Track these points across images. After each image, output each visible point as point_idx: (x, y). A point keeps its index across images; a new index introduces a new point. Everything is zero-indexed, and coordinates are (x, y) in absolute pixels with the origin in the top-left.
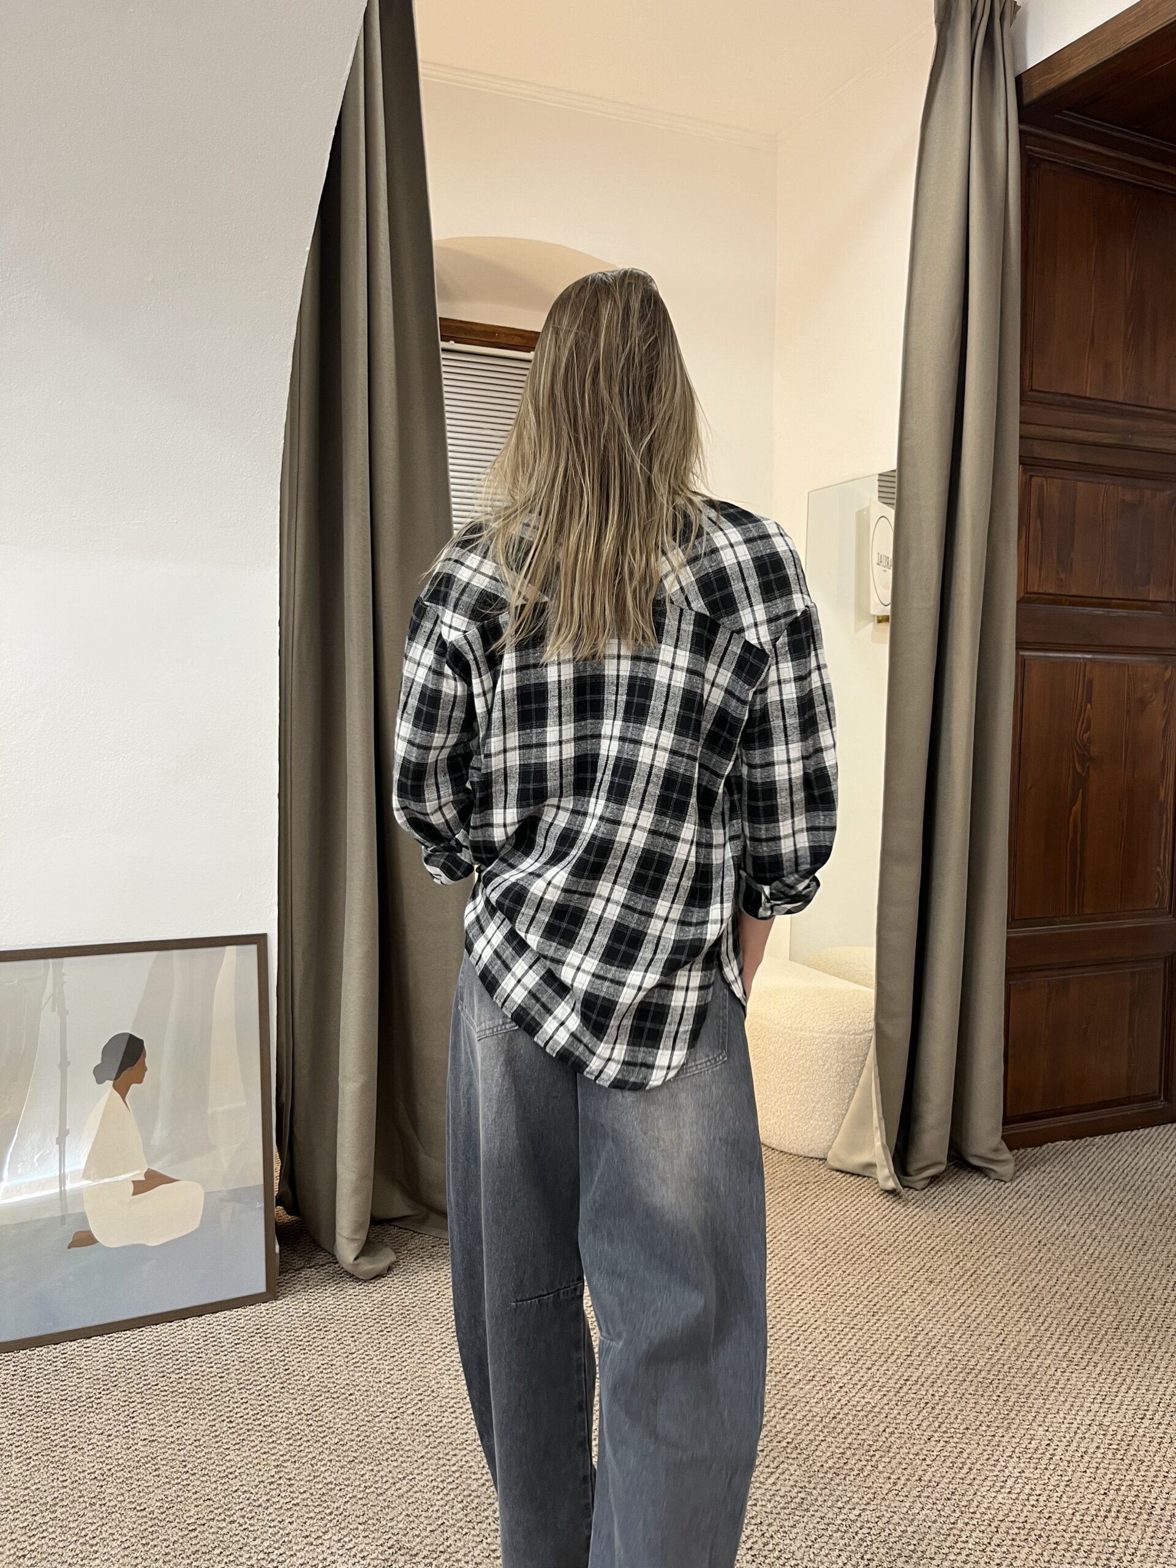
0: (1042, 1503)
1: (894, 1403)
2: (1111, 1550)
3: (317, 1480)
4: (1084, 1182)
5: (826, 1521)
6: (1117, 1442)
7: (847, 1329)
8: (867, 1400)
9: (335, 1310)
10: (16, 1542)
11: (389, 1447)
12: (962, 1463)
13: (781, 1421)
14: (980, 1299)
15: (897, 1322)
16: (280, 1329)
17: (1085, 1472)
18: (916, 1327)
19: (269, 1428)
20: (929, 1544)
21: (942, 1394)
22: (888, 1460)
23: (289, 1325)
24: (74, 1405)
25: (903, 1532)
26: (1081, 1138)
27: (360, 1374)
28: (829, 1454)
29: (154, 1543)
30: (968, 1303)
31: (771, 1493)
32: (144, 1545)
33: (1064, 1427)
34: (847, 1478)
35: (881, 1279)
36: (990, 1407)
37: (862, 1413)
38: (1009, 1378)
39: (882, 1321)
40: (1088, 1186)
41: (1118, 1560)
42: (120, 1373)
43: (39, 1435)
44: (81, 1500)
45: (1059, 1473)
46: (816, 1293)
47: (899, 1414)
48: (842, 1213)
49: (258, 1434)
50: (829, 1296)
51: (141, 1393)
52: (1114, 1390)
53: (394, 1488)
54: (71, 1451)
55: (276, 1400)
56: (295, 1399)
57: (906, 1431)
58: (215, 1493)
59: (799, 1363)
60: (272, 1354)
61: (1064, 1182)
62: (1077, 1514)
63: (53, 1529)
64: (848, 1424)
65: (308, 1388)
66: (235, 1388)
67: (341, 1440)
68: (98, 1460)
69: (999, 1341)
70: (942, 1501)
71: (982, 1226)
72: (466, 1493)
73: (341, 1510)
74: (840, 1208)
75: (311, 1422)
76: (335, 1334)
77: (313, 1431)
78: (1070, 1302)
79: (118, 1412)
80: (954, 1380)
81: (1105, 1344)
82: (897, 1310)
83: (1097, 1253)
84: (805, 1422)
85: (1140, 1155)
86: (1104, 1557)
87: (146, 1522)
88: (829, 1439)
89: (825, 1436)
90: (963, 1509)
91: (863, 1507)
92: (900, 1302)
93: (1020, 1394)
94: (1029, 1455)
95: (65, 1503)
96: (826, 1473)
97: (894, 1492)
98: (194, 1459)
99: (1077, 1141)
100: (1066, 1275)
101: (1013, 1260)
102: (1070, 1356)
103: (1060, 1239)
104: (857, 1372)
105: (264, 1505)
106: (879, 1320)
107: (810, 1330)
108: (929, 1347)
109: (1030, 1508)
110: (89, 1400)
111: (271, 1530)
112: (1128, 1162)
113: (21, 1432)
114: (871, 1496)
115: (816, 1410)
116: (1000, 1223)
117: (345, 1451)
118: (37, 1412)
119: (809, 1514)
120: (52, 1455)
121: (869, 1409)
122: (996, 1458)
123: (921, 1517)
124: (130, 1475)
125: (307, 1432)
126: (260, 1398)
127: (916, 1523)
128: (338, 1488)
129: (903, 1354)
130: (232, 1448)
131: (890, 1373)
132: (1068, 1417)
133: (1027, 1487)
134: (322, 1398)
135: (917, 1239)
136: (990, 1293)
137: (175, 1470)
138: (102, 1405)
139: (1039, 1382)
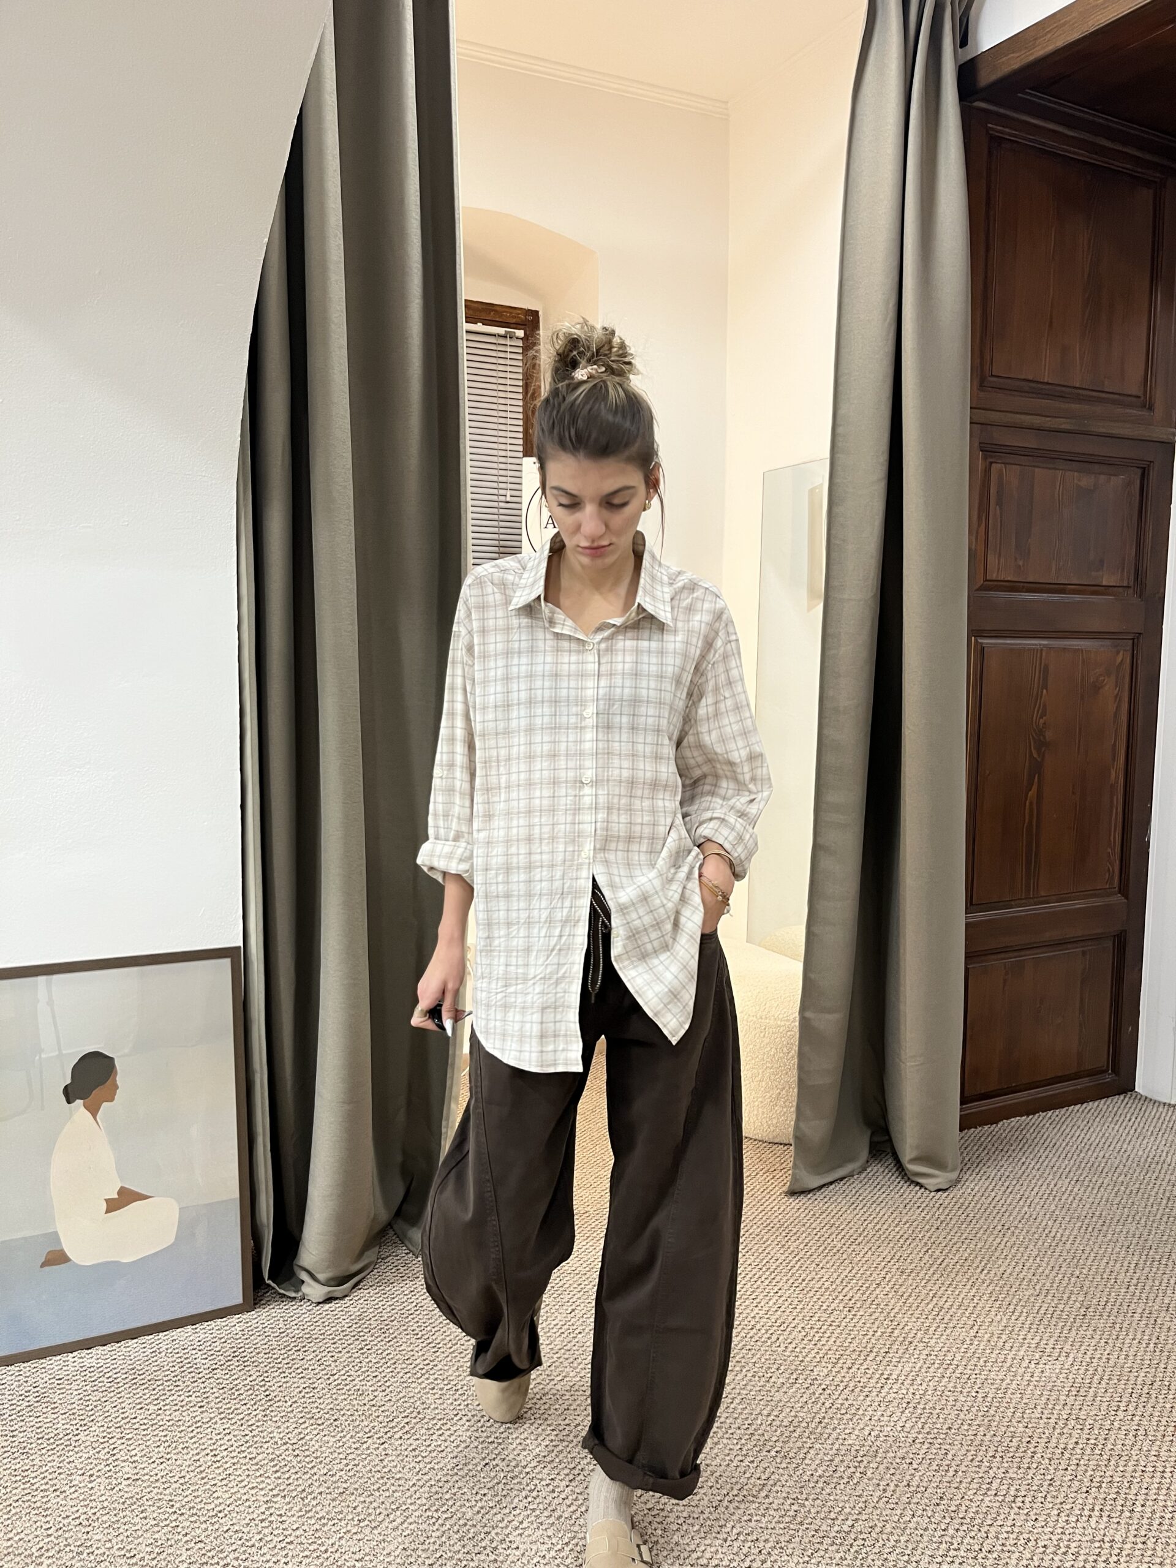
0: (1028, 1505)
1: (876, 1404)
2: (1097, 1551)
3: (309, 1515)
4: (1041, 1160)
5: (821, 1534)
6: (1094, 1437)
7: (826, 1327)
8: (850, 1402)
9: (312, 1327)
11: (378, 1475)
12: (948, 1466)
13: (768, 1428)
14: (952, 1288)
15: (873, 1317)
16: (258, 1351)
17: (1067, 1469)
18: (892, 1321)
19: (255, 1461)
21: (922, 1392)
22: (876, 1465)
23: (266, 1346)
24: (52, 1444)
25: (896, 1541)
26: (1034, 1113)
27: (343, 1397)
28: (817, 1462)
30: (940, 1293)
31: (764, 1506)
33: (1042, 1423)
34: (838, 1487)
35: (854, 1271)
36: (970, 1404)
37: (848, 1416)
38: (985, 1373)
39: (858, 1317)
40: (1045, 1164)
41: (1105, 1561)
42: (96, 1406)
43: (18, 1478)
44: (67, 1549)
45: (1042, 1471)
46: (792, 1289)
47: (882, 1415)
49: (244, 1467)
50: (805, 1292)
51: (120, 1427)
52: (1088, 1381)
53: (388, 1520)
54: (53, 1495)
55: (260, 1429)
56: (279, 1427)
57: (891, 1433)
58: (206, 1534)
59: (781, 1365)
60: (251, 1379)
61: (1022, 1161)
62: (1062, 1514)
64: (834, 1429)
65: (292, 1415)
66: (217, 1419)
67: (330, 1470)
68: (82, 1504)
69: (972, 1333)
70: (932, 1507)
72: (462, 1522)
73: (336, 1547)
75: (297, 1452)
76: (313, 1354)
77: (299, 1462)
78: (1037, 1287)
79: (98, 1450)
80: (933, 1377)
81: (1075, 1333)
82: (871, 1304)
83: (1059, 1235)
84: (792, 1429)
85: (1092, 1130)
86: (1091, 1559)
88: (817, 1446)
89: (813, 1443)
90: (953, 1514)
91: (855, 1517)
92: (874, 1296)
93: (998, 1389)
94: (1012, 1454)
95: (50, 1554)
96: (817, 1482)
97: (884, 1499)
98: (181, 1498)
99: (1031, 1117)
100: (1031, 1261)
101: (979, 1246)
102: (1042, 1346)
104: (839, 1372)
105: (257, 1545)
106: (855, 1315)
107: (789, 1329)
108: (906, 1343)
109: (1017, 1510)
110: (66, 1438)
112: (1081, 1138)
114: (862, 1505)
115: (801, 1414)
116: (964, 1207)
117: (335, 1482)
118: (13, 1453)
119: (804, 1528)
120: (34, 1500)
121: (853, 1411)
122: (979, 1458)
123: (912, 1525)
124: (116, 1519)
125: (294, 1463)
126: (242, 1428)
127: (908, 1531)
128: (331, 1523)
129: (882, 1351)
130: (220, 1484)
131: (870, 1372)
132: (1046, 1412)
133: (1012, 1488)
134: (307, 1425)
135: (885, 1227)
136: (960, 1282)
137: (162, 1510)
138: (80, 1442)
139: (1015, 1376)
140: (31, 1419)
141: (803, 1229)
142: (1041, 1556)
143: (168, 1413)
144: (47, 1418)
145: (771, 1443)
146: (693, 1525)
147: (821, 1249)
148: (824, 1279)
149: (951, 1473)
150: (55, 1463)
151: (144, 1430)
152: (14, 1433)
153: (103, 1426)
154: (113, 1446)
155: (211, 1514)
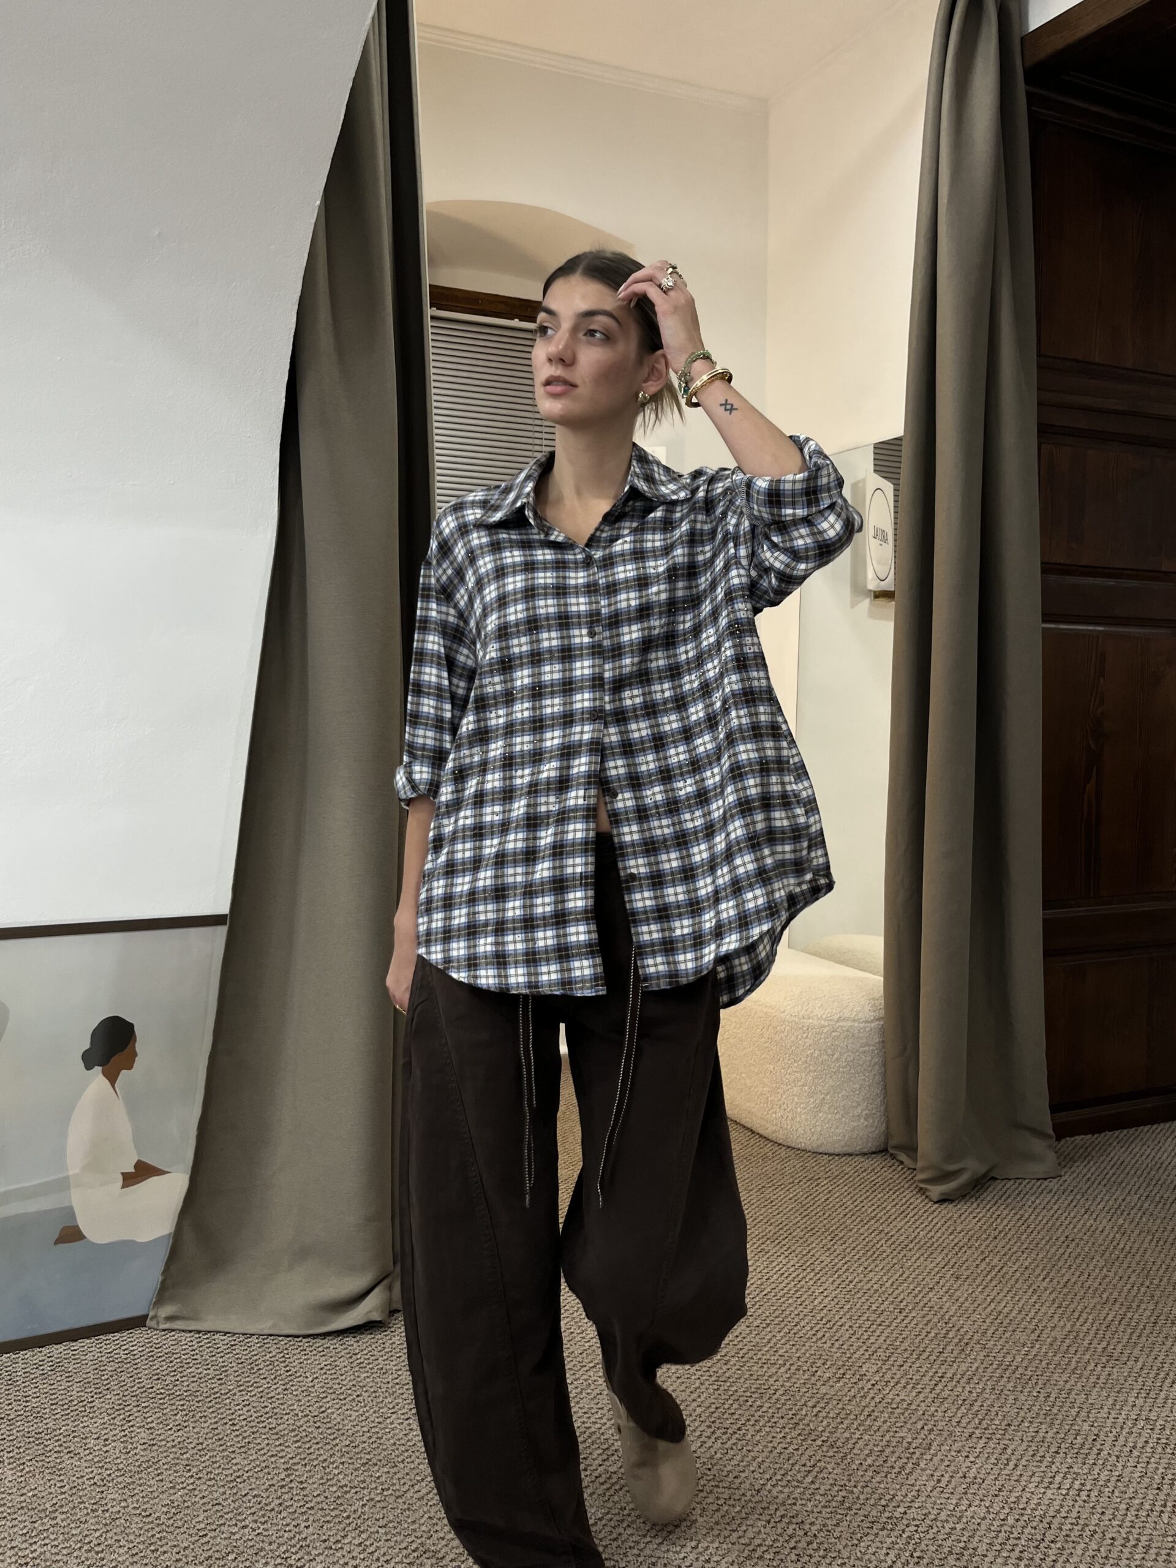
0: (1094, 1499)
1: (930, 1400)
2: (1170, 1545)
3: (330, 1483)
4: (1108, 1177)
5: (871, 1519)
7: (875, 1326)
8: (902, 1397)
10: (16, 1549)
12: (1007, 1459)
13: (814, 1419)
14: (1011, 1294)
15: (927, 1319)
17: (1136, 1467)
18: (946, 1323)
19: (275, 1431)
20: (980, 1541)
21: (979, 1390)
22: (929, 1457)
24: (66, 1410)
25: (951, 1529)
26: (1100, 1132)
27: (366, 1375)
28: (866, 1452)
29: (165, 1548)
30: (998, 1298)
31: (810, 1491)
32: (152, 1551)
33: (1109, 1422)
34: (889, 1476)
35: (905, 1276)
37: (899, 1410)
38: (1048, 1374)
40: (1112, 1180)
42: (112, 1376)
43: (31, 1440)
44: (82, 1506)
45: (1109, 1468)
46: (839, 1290)
47: (937, 1411)
48: (857, 1208)
49: (264, 1437)
50: (853, 1293)
51: (136, 1396)
54: (67, 1457)
55: (280, 1402)
56: (300, 1401)
57: (946, 1428)
58: (224, 1497)
59: (827, 1360)
61: (1087, 1177)
62: (1131, 1509)
63: (55, 1536)
64: (885, 1422)
65: (313, 1390)
66: (236, 1391)
67: (352, 1442)
68: (97, 1465)
69: (1034, 1337)
70: (990, 1498)
71: (1005, 1222)
73: (359, 1513)
74: (856, 1204)
75: (318, 1424)
77: (321, 1433)
78: (1105, 1296)
79: (113, 1416)
80: (991, 1377)
81: (1145, 1339)
82: (925, 1307)
83: (1127, 1248)
84: (839, 1420)
85: (1163, 1149)
86: (1164, 1552)
87: (152, 1528)
88: (866, 1437)
89: (861, 1434)
90: (1012, 1505)
91: (908, 1504)
92: (928, 1299)
93: (1061, 1390)
94: (1076, 1451)
95: (64, 1510)
96: (866, 1471)
97: (938, 1489)
98: (198, 1463)
99: (1096, 1136)
100: (1097, 1271)
101: (1040, 1256)
102: (1109, 1351)
103: (1088, 1234)
104: (890, 1369)
105: (277, 1509)
106: (906, 1316)
107: (836, 1327)
108: (962, 1344)
109: (1082, 1503)
110: (81, 1404)
111: (286, 1535)
112: (1151, 1156)
113: (11, 1438)
114: (915, 1493)
115: (849, 1407)
116: (1024, 1219)
117: (358, 1453)
118: (27, 1417)
119: (852, 1512)
120: (47, 1460)
121: (904, 1406)
122: (1041, 1454)
123: (969, 1514)
124: (131, 1480)
125: (315, 1434)
126: (262, 1400)
127: (964, 1520)
128: (353, 1491)
129: (935, 1351)
130: (238, 1451)
131: (923, 1370)
132: (1113, 1412)
133: (1076, 1482)
134: (328, 1399)
135: (939, 1234)
136: (1020, 1289)
137: (179, 1474)
138: (96, 1408)
139: (1080, 1378)
140: (45, 1386)
141: (850, 1234)
142: (1109, 1548)
143: (186, 1384)
144: (61, 1385)
145: (816, 1433)
146: (734, 1506)
147: (869, 1253)
148: (873, 1282)
149: (1011, 1465)
150: (69, 1427)
151: (160, 1399)
152: (28, 1399)
153: (118, 1394)
154: (129, 1413)
155: (229, 1479)
